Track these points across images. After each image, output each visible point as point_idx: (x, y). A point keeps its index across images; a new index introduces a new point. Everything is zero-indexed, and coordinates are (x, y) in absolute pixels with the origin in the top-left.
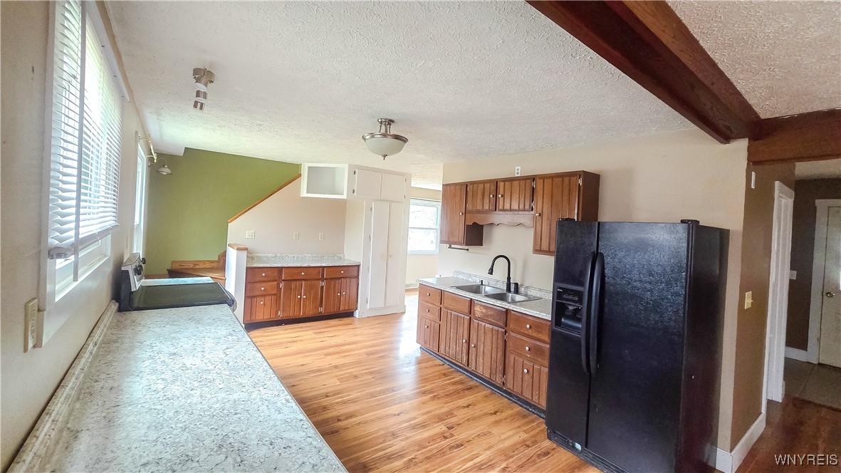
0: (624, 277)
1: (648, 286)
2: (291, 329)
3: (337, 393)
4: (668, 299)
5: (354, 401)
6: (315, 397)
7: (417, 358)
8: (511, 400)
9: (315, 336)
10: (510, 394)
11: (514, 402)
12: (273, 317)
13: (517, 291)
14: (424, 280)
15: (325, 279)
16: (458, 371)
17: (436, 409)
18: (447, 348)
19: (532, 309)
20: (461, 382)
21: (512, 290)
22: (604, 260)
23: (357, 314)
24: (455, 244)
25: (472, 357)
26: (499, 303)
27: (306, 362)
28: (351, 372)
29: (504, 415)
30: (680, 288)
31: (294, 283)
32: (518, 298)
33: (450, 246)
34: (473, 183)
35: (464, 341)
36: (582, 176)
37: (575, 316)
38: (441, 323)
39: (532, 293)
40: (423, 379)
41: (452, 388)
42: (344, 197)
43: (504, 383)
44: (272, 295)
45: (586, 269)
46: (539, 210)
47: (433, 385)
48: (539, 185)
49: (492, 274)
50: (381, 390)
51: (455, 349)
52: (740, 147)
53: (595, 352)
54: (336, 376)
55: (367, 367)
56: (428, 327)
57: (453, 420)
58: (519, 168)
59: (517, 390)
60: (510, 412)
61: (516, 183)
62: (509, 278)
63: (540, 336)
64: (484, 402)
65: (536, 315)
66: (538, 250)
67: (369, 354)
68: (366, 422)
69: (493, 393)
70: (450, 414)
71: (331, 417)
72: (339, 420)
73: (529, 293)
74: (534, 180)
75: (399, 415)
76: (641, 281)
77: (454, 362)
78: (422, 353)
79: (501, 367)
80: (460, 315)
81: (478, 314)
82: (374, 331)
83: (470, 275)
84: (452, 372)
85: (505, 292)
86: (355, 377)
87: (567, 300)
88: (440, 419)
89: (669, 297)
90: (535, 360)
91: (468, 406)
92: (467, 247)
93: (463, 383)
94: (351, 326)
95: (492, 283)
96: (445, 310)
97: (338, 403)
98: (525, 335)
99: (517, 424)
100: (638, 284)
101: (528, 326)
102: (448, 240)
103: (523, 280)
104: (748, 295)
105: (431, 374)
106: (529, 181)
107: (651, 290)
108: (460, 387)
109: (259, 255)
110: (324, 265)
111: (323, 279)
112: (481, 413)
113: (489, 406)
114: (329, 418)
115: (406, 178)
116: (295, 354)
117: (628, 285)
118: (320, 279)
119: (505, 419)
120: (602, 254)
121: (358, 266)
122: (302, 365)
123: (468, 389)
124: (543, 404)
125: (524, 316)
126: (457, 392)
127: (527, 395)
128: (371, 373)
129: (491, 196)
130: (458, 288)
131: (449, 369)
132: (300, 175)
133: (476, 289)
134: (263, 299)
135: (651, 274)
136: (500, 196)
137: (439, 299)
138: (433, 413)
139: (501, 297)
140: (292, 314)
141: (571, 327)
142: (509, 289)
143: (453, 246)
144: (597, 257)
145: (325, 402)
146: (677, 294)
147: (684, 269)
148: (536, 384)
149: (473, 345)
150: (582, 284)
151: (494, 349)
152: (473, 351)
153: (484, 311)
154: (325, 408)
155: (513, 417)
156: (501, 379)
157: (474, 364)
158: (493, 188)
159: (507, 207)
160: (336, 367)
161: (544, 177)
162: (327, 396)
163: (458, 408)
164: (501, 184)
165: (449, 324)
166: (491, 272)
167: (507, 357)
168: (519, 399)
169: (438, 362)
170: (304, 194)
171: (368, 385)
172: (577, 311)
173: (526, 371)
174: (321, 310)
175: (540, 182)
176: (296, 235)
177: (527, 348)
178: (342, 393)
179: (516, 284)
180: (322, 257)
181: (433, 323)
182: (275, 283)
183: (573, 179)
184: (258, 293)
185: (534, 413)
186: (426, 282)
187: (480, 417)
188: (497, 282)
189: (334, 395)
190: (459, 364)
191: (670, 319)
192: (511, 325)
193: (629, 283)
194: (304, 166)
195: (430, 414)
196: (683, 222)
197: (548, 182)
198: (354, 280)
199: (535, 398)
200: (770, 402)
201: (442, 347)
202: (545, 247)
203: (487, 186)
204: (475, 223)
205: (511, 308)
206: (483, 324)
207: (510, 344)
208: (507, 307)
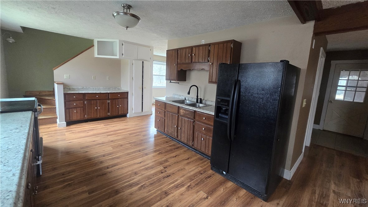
0: (250, 92)
1: (261, 96)
2: (93, 124)
3: (110, 154)
4: (270, 102)
5: (118, 158)
6: (98, 157)
7: (155, 135)
8: (196, 152)
9: (104, 127)
10: (196, 150)
11: (198, 153)
12: (82, 118)
13: (201, 102)
14: (157, 98)
15: (110, 99)
16: (173, 140)
17: (159, 159)
18: (168, 130)
19: (207, 110)
20: (174, 145)
21: (199, 102)
22: (240, 84)
23: (128, 116)
24: (173, 80)
25: (179, 134)
26: (191, 108)
27: (97, 139)
28: (120, 143)
29: (192, 159)
30: (277, 96)
31: (93, 101)
32: (201, 105)
33: (171, 81)
34: (181, 49)
35: (175, 126)
36: (233, 42)
37: (225, 113)
38: (165, 118)
39: (208, 103)
40: (156, 145)
41: (169, 148)
42: (118, 57)
43: (193, 145)
44: (81, 107)
45: (232, 89)
46: (212, 62)
47: (160, 147)
48: (212, 48)
49: (189, 94)
50: (133, 152)
51: (171, 130)
52: (311, 25)
53: (234, 130)
54: (111, 146)
55: (129, 140)
56: (159, 120)
57: (167, 164)
58: (204, 41)
59: (199, 148)
60: (195, 158)
61: (201, 48)
62: (197, 96)
63: (209, 123)
64: (183, 154)
65: (208, 113)
66: (211, 82)
67: (130, 134)
68: (122, 168)
69: (188, 149)
70: (166, 161)
71: (104, 167)
72: (108, 168)
73: (207, 103)
74: (210, 46)
75: (140, 163)
76: (258, 94)
77: (171, 136)
78: (157, 133)
79: (191, 138)
80: (173, 114)
81: (182, 114)
82: (136, 123)
83: (180, 96)
84: (170, 140)
85: (196, 103)
86: (121, 145)
87: (222, 105)
88: (161, 163)
89: (271, 101)
90: (207, 134)
91: (175, 157)
92: (178, 82)
93: (175, 146)
94: (124, 121)
95: (190, 99)
96: (167, 112)
97: (109, 159)
98: (203, 123)
99: (198, 163)
100: (256, 95)
101: (204, 118)
102: (169, 78)
103: (204, 97)
104: (305, 100)
105: (160, 142)
106: (207, 46)
107: (262, 98)
108: (174, 147)
109: (73, 87)
110: (109, 92)
111: (109, 99)
112: (182, 159)
113: (186, 156)
114: (102, 167)
115: (151, 49)
116: (92, 136)
117: (252, 96)
118: (107, 99)
119: (192, 161)
120: (240, 81)
121: (128, 93)
122: (94, 141)
123: (177, 148)
124: (210, 153)
125: (203, 114)
126: (171, 150)
127: (203, 150)
128: (130, 143)
129: (189, 55)
130: (173, 101)
131: (169, 139)
132: (93, 46)
133: (182, 102)
134: (76, 109)
135: (263, 90)
136: (193, 55)
137: (164, 107)
138: (157, 161)
139: (193, 105)
140: (93, 116)
141: (223, 118)
142: (197, 102)
143: (172, 81)
144: (238, 83)
145: (102, 159)
146: (274, 100)
147: (280, 87)
148: (207, 145)
149: (179, 128)
150: (229, 96)
151: (189, 130)
152: (179, 131)
153: (184, 112)
154: (102, 162)
155: (196, 160)
156: (192, 143)
157: (180, 137)
158: (190, 51)
159: (197, 61)
160: (112, 141)
161: (214, 44)
162: (104, 156)
163: (171, 157)
164: (194, 49)
165: (168, 118)
166: (189, 93)
167: (195, 133)
168: (200, 152)
169: (165, 136)
170: (96, 55)
171: (127, 149)
172: (227, 110)
173: (202, 139)
174: (109, 114)
175: (212, 47)
176: (94, 77)
177: (203, 129)
178: (112, 154)
179: (201, 99)
180: (109, 88)
181: (161, 118)
182: (82, 101)
183: (229, 44)
184: (72, 106)
185: (206, 157)
186: (158, 99)
187: (180, 161)
188: (192, 98)
189: (108, 155)
190: (173, 137)
191: (271, 112)
192: (197, 118)
193: (252, 95)
194: (95, 40)
195: (156, 162)
196: (281, 61)
197: (216, 46)
198: (126, 100)
199: (207, 151)
200: (306, 147)
201: (166, 129)
202: (214, 80)
203: (187, 50)
204: (182, 70)
205: (196, 110)
206: (184, 118)
207: (196, 127)
208: (195, 110)
